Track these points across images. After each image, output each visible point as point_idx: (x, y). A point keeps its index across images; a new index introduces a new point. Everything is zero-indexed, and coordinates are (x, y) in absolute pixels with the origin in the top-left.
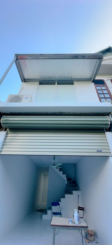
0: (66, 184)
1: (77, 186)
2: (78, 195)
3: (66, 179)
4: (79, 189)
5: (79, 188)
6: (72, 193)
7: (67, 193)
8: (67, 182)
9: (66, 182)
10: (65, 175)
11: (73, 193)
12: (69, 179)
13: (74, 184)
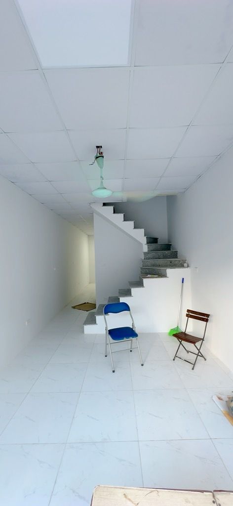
0: (145, 253)
1: (175, 255)
2: (183, 279)
3: (144, 240)
4: (185, 263)
5: (184, 261)
6: (162, 275)
7: (149, 276)
8: (148, 248)
9: (145, 248)
10: (141, 232)
11: (166, 274)
12: (152, 240)
13: (167, 252)
